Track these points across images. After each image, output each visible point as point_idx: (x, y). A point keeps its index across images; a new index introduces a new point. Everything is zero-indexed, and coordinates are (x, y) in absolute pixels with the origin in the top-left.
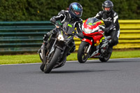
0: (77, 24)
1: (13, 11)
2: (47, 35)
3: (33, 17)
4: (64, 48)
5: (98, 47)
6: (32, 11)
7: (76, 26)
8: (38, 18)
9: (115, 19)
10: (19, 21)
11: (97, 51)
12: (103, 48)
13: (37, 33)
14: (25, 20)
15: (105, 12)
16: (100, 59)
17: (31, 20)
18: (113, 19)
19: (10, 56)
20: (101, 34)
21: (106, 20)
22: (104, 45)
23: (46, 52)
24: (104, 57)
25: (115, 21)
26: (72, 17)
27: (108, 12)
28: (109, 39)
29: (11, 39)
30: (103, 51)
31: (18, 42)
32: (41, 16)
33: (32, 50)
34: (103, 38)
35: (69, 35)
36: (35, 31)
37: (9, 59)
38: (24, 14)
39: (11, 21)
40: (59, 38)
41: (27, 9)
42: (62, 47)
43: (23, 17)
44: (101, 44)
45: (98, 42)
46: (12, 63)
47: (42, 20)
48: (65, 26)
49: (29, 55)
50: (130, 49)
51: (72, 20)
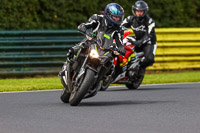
0: (116, 34)
1: (19, 15)
2: (72, 50)
3: (48, 24)
4: (99, 69)
5: (125, 68)
6: (47, 15)
7: (114, 37)
8: (54, 25)
9: (150, 27)
10: (28, 29)
11: (124, 74)
12: (132, 70)
13: (54, 46)
14: (36, 28)
15: (136, 17)
16: (127, 85)
17: (46, 28)
18: (147, 28)
19: (15, 80)
20: (130, 50)
21: (137, 29)
22: (133, 66)
23: (72, 74)
24: (133, 82)
25: (150, 31)
26: (109, 25)
27: (140, 18)
28: (141, 57)
29: (16, 55)
30: (132, 73)
31: (27, 59)
32: (60, 23)
33: (47, 72)
34: (133, 55)
35: (106, 51)
36: (51, 44)
37: (14, 84)
38: (35, 20)
39: (17, 29)
40: (91, 54)
41: (39, 12)
42: (96, 68)
43: (34, 24)
44: (130, 63)
45: (125, 60)
46: (18, 89)
47: (61, 28)
48: (99, 37)
49: (43, 79)
50: (187, 70)
51: (108, 29)
